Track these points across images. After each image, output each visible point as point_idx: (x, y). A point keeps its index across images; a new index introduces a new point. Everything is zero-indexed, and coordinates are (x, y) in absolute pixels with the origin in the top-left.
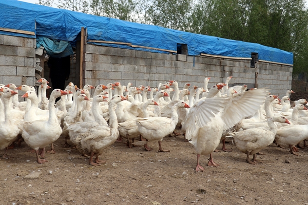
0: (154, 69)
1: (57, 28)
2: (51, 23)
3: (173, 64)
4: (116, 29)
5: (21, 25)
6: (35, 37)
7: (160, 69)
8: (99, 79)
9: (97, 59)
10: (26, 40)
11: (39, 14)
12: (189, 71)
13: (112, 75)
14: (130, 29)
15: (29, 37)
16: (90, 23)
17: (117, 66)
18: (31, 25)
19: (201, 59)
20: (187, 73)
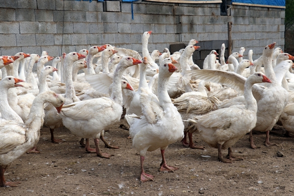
0: (69, 28)
3: (100, 17)
7: (79, 26)
12: (126, 27)
19: (143, 7)
20: (122, 30)
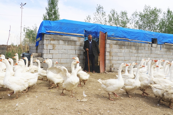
0: (140, 51)
1: (94, 33)
2: (91, 30)
3: (150, 49)
4: (121, 32)
5: (78, 31)
6: (84, 37)
7: (143, 51)
8: (113, 56)
9: (112, 46)
10: (80, 38)
11: (86, 26)
12: (158, 52)
13: (119, 54)
14: (128, 32)
15: (81, 37)
16: (109, 29)
17: (121, 49)
18: (83, 31)
19: (165, 46)
20: (157, 53)
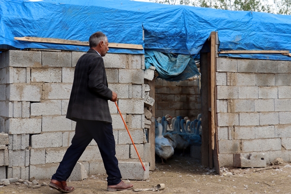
1: (174, 36)
2: (165, 29)
4: (262, 28)
5: (123, 35)
6: (143, 52)
8: (239, 113)
9: (234, 81)
10: (130, 57)
11: (148, 16)
13: (259, 106)
14: (285, 27)
15: (134, 52)
16: (223, 23)
17: (266, 89)
18: (137, 34)
